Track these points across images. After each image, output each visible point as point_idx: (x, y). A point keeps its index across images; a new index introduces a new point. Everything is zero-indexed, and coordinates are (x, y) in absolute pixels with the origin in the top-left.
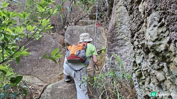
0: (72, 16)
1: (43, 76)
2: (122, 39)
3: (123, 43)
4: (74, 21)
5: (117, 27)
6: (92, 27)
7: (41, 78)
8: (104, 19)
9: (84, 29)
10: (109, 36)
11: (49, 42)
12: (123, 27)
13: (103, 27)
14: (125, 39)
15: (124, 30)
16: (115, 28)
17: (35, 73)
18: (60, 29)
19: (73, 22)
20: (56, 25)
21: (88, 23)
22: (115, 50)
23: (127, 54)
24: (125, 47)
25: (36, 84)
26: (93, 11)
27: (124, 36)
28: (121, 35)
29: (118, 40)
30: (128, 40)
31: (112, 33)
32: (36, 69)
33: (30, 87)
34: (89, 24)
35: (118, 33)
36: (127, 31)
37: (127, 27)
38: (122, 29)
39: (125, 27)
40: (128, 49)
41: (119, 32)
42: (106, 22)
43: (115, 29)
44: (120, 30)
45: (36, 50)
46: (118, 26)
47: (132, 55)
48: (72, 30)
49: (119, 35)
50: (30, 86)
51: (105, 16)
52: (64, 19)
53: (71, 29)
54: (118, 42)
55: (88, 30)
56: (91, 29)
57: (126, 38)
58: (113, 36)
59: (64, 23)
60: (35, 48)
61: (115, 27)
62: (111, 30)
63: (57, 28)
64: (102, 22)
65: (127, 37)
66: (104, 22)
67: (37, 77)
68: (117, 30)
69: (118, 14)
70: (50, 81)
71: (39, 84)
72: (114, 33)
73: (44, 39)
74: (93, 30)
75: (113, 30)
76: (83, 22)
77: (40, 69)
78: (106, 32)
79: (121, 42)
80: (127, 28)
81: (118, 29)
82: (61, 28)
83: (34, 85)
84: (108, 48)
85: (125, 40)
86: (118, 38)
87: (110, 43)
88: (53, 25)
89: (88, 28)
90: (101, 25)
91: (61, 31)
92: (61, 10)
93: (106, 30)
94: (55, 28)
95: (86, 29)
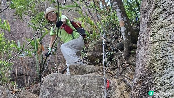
0: (56, 61)
4: (59, 68)
5: (155, 72)
6: (95, 77)
8: (119, 64)
9: (78, 80)
10: (137, 92)
12: (169, 72)
13: (115, 78)
15: (172, 79)
16: (150, 74)
18: (33, 82)
19: (57, 70)
20: (26, 75)
21: (87, 70)
26: (96, 50)
28: (163, 89)
31: (144, 85)
34: (89, 73)
35: (156, 84)
38: (165, 76)
41: (159, 84)
42: (121, 68)
43: (149, 75)
44: (162, 80)
46: (157, 70)
48: (55, 83)
49: (160, 89)
51: (119, 58)
52: (41, 64)
53: (53, 79)
55: (87, 83)
56: (93, 81)
58: (145, 91)
59: (40, 71)
61: (149, 70)
62: (140, 78)
63: (27, 79)
64: (113, 69)
66: (118, 69)
68: (154, 79)
69: (156, 44)
72: (148, 84)
74: (95, 84)
75: (145, 77)
76: (76, 68)
78: (122, 87)
81: (156, 75)
82: (35, 80)
88: (20, 75)
89: (87, 79)
90: (112, 74)
91: (33, 85)
92: (37, 48)
93: (123, 84)
94: (24, 81)
95: (83, 81)
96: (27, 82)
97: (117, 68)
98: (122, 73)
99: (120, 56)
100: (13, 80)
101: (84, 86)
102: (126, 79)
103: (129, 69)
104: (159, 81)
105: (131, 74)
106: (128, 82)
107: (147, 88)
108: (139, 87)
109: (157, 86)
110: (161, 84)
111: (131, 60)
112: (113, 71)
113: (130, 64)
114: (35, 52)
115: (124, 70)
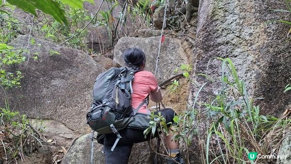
1: (74, 122)
2: (227, 43)
3: (229, 50)
5: (217, 19)
7: (71, 125)
8: (181, 27)
9: (147, 42)
10: (201, 39)
11: (87, 65)
12: (230, 18)
13: (179, 39)
14: (233, 42)
15: (232, 24)
16: (213, 21)
17: (59, 116)
18: (107, 49)
20: (101, 44)
21: (154, 33)
22: (211, 67)
23: (239, 72)
24: (233, 58)
25: (61, 135)
26: (161, 15)
27: (232, 36)
28: (224, 34)
29: (220, 44)
30: (240, 44)
31: (207, 32)
32: (61, 109)
33: (50, 141)
34: (155, 36)
35: (218, 30)
36: (238, 27)
37: (237, 18)
38: (226, 23)
39: (234, 18)
40: (241, 62)
41: (221, 30)
42: (184, 30)
43: (211, 23)
44: (224, 26)
45: (63, 78)
46: (219, 18)
47: (249, 74)
48: (126, 44)
49: (221, 35)
50: (50, 138)
51: (182, 21)
52: (113, 32)
53: (125, 42)
54: (218, 50)
55: (154, 44)
57: (235, 40)
58: (208, 38)
59: (113, 38)
60: (62, 74)
61: (212, 18)
63: (102, 47)
64: (177, 31)
65: (238, 38)
67: (63, 123)
68: (216, 26)
70: (85, 129)
71: (66, 136)
72: (210, 31)
73: (79, 60)
75: (208, 25)
76: (144, 33)
77: (70, 110)
78: (185, 46)
79: (224, 50)
80: (238, 21)
81: (218, 22)
82: (109, 48)
83: (57, 138)
84: (198, 62)
85: (234, 45)
86: (219, 40)
87: (202, 51)
88: (96, 44)
89: (154, 41)
90: (176, 36)
91: (107, 52)
92: (108, 19)
93: (185, 43)
94: (99, 49)
95: (151, 43)
96: (102, 50)
97: (180, 30)
98: (184, 33)
99: (182, 19)
100: (91, 48)
101: (152, 47)
102: (188, 38)
103: (191, 30)
104: (221, 28)
105: (193, 34)
106: (190, 40)
107: (210, 34)
108: (203, 34)
109: (219, 32)
110: (223, 30)
111: (193, 22)
112: (177, 33)
113: (192, 26)
114: (107, 22)
115: (186, 31)
